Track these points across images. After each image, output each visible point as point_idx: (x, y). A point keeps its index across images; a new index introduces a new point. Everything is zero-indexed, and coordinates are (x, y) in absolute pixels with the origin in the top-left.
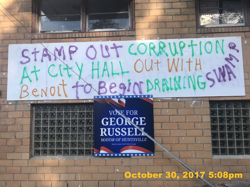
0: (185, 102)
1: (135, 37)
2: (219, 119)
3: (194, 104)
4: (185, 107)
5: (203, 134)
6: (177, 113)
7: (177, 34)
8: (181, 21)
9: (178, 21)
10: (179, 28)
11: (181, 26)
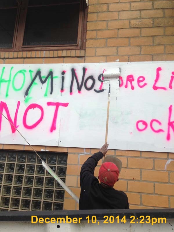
0: (154, 161)
1: (85, 59)
3: (169, 165)
4: (154, 169)
6: (141, 177)
7: (146, 54)
8: (153, 36)
9: (149, 36)
10: (151, 45)
11: (153, 42)
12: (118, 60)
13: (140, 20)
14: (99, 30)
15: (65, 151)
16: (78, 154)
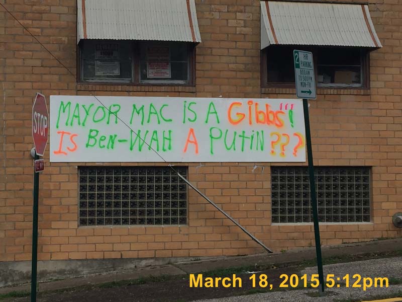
1: (196, 94)
2: (280, 185)
3: (255, 170)
5: (263, 201)
6: (238, 179)
7: (240, 92)
8: (245, 79)
9: (242, 78)
10: (243, 86)
11: (245, 83)
12: (221, 96)
13: (236, 65)
14: (206, 70)
15: (187, 165)
16: (196, 166)
